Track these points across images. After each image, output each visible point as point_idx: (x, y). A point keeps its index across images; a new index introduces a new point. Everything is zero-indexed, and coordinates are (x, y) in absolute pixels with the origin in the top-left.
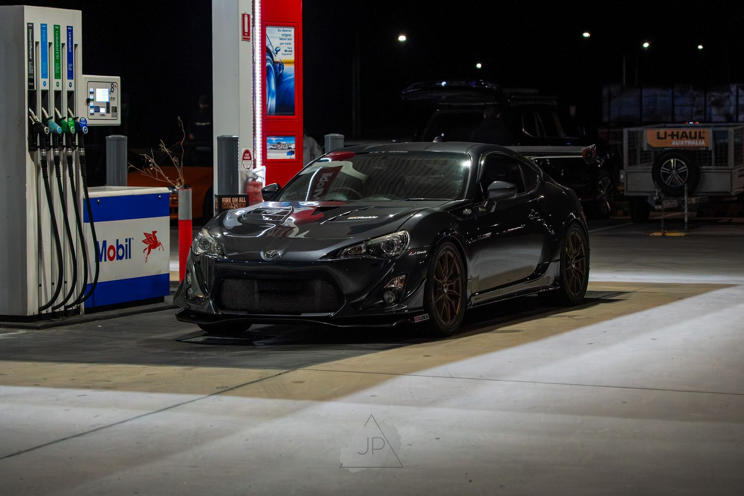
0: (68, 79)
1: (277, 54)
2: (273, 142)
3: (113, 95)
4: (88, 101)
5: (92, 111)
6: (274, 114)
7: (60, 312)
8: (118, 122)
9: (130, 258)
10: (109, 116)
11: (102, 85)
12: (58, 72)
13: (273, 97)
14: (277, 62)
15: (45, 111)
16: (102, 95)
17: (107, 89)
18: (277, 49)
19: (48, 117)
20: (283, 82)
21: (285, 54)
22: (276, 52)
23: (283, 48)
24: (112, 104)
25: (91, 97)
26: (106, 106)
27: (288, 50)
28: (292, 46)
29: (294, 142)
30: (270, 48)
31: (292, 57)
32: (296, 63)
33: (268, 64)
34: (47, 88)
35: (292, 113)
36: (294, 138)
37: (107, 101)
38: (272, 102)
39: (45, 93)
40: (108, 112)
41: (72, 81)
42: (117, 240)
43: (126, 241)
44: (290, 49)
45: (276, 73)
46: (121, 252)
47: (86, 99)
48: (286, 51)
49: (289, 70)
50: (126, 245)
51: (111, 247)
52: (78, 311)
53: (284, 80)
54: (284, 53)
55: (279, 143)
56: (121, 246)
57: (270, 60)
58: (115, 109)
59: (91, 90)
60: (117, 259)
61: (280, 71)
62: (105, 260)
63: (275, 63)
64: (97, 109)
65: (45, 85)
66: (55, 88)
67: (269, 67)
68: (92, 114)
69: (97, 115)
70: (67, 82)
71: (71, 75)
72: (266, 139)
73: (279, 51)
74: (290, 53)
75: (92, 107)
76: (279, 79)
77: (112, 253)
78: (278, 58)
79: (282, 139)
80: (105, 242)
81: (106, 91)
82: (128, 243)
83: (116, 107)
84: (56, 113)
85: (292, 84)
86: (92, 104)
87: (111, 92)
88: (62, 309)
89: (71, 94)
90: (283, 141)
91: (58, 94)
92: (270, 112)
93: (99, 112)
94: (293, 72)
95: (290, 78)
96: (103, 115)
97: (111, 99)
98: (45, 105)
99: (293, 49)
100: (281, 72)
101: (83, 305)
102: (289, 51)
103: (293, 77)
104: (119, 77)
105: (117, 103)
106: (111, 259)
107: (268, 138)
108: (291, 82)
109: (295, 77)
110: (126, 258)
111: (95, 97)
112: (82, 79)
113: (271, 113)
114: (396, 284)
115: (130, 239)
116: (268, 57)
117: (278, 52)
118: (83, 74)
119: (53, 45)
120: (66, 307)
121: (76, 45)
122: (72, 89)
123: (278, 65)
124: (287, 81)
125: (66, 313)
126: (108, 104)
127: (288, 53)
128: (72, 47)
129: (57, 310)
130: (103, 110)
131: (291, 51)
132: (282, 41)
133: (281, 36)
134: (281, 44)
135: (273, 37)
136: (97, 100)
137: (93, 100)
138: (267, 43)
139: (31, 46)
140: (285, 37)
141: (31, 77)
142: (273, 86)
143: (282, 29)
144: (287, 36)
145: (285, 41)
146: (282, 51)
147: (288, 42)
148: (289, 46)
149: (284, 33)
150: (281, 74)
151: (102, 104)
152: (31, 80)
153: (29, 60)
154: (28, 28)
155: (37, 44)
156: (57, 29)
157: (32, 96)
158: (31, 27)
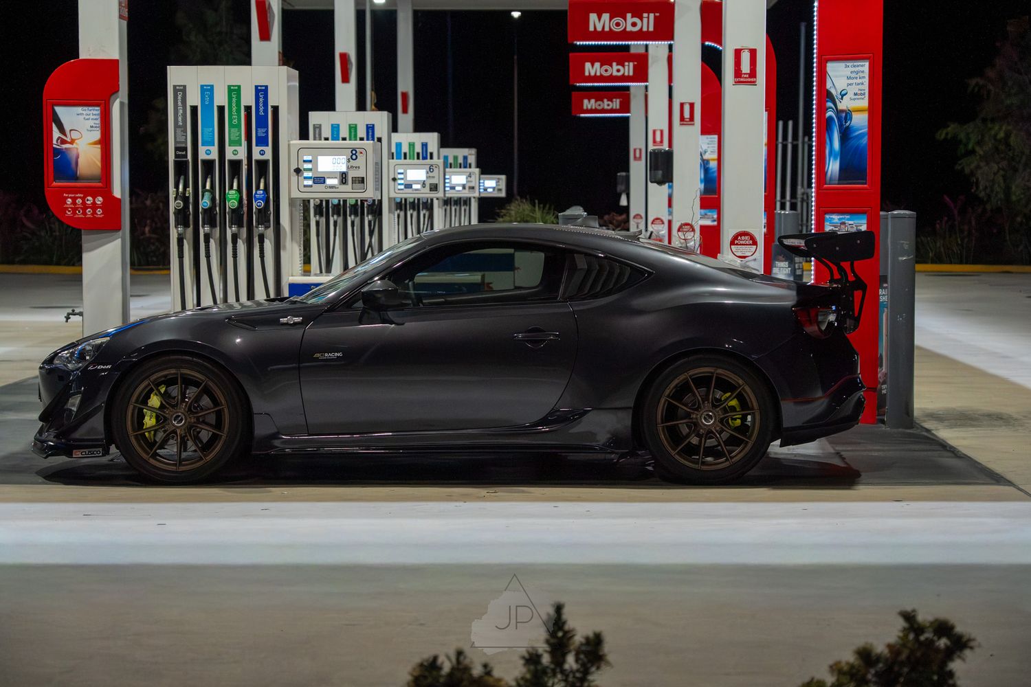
0: (259, 145)
1: (842, 99)
2: (835, 221)
3: (355, 163)
4: (302, 171)
5: (310, 182)
6: (837, 182)
8: (367, 195)
10: (348, 188)
11: (334, 151)
12: (235, 139)
13: (835, 159)
14: (842, 111)
16: (332, 164)
17: (345, 157)
18: (843, 93)
20: (852, 138)
21: (854, 99)
22: (840, 97)
23: (851, 91)
24: (351, 174)
25: (308, 166)
26: (338, 177)
27: (860, 92)
28: (866, 87)
29: (865, 221)
30: (833, 91)
31: (864, 103)
32: (871, 108)
33: (829, 114)
34: (215, 157)
35: (864, 181)
36: (865, 217)
37: (344, 169)
38: (833, 167)
39: (209, 164)
40: (344, 182)
41: (269, 148)
44: (862, 92)
45: (841, 126)
47: (296, 169)
48: (855, 94)
49: (860, 121)
53: (853, 135)
54: (854, 97)
55: (844, 223)
57: (832, 108)
58: (361, 180)
59: (309, 158)
61: (846, 122)
63: (838, 112)
64: (319, 180)
65: (210, 154)
66: (230, 156)
67: (831, 118)
68: (305, 186)
69: (318, 187)
70: (256, 149)
71: (263, 142)
72: (824, 217)
73: (846, 94)
74: (863, 97)
75: (306, 178)
76: (846, 134)
78: (843, 105)
79: (848, 217)
81: (342, 159)
83: (363, 178)
85: (865, 141)
86: (306, 174)
87: (351, 159)
89: (262, 163)
90: (848, 220)
91: (237, 164)
92: (831, 178)
93: (324, 183)
94: (866, 123)
95: (861, 132)
96: (332, 187)
97: (351, 168)
99: (867, 91)
100: (848, 124)
102: (861, 94)
103: (866, 130)
105: (366, 172)
107: (827, 216)
108: (863, 137)
109: (869, 130)
111: (316, 165)
113: (834, 182)
116: (829, 104)
117: (844, 97)
119: (226, 109)
121: (276, 108)
122: (265, 157)
123: (844, 115)
124: (857, 136)
126: (344, 174)
127: (860, 97)
128: (266, 111)
130: (332, 181)
131: (864, 94)
132: (850, 81)
133: (849, 74)
134: (849, 85)
135: (836, 77)
136: (320, 169)
137: (310, 170)
138: (829, 85)
139: (181, 112)
140: (854, 75)
141: (183, 145)
142: (836, 145)
143: (850, 64)
144: (857, 73)
145: (855, 81)
146: (850, 95)
147: (859, 81)
148: (861, 87)
149: (856, 69)
150: (848, 128)
151: (332, 175)
152: (180, 148)
153: (177, 126)
154: (176, 91)
155: (194, 108)
156: (234, 90)
157: (184, 167)
158: (180, 90)
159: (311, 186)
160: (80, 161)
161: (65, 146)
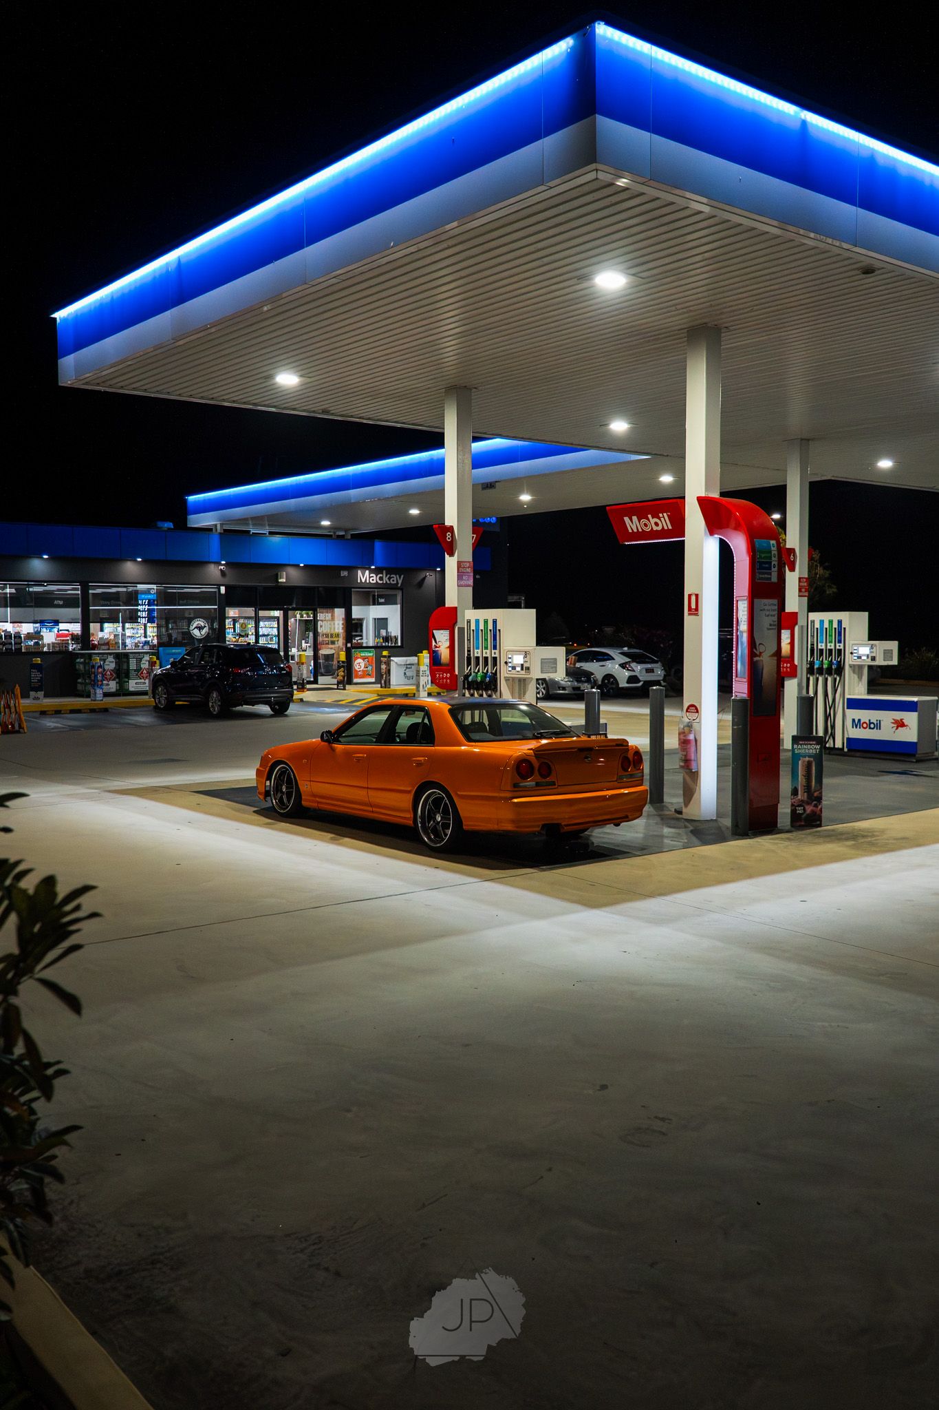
5: (510, 669)
10: (523, 672)
40: (522, 669)
59: (510, 656)
64: (514, 668)
69: (514, 671)
71: (495, 648)
75: (509, 667)
81: (522, 657)
86: (510, 665)
89: (495, 659)
97: (525, 662)
98: (477, 664)
111: (512, 660)
126: (522, 665)
130: (518, 669)
137: (510, 662)
139: (469, 632)
140: (744, 610)
141: (470, 649)
147: (744, 613)
152: (469, 651)
153: (468, 640)
154: (468, 622)
155: (473, 630)
156: (486, 622)
157: (469, 659)
158: (469, 622)
160: (442, 656)
161: (437, 649)
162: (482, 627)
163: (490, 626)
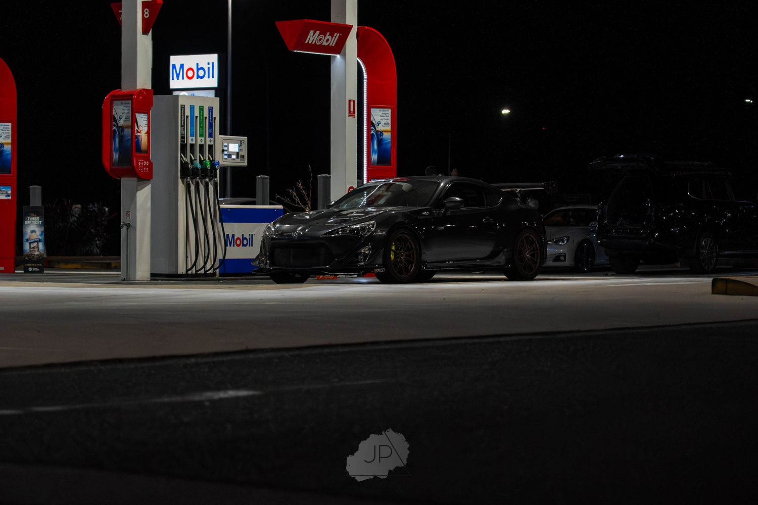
0: (209, 137)
3: (241, 148)
4: (223, 151)
5: (226, 157)
6: (376, 164)
7: (201, 274)
8: (245, 164)
9: (252, 246)
10: (239, 160)
11: (234, 142)
12: (201, 133)
13: (375, 154)
14: (378, 131)
15: (192, 156)
16: (234, 148)
18: (379, 123)
19: (193, 159)
21: (384, 126)
22: (378, 125)
23: (383, 122)
24: (241, 153)
25: (226, 148)
26: (236, 154)
28: (390, 121)
30: (374, 122)
31: (389, 128)
32: (392, 131)
33: (372, 132)
34: (194, 142)
35: (389, 164)
37: (238, 151)
38: (374, 157)
39: (192, 145)
40: (238, 157)
41: (212, 139)
42: (243, 235)
43: (250, 236)
44: (388, 123)
45: (378, 138)
46: (245, 242)
47: (221, 150)
48: (385, 124)
49: (387, 136)
50: (250, 238)
51: (238, 239)
52: (214, 274)
53: (384, 143)
56: (246, 239)
57: (374, 130)
58: (243, 157)
59: (226, 144)
60: (243, 246)
61: (380, 137)
62: (234, 246)
63: (377, 132)
64: (230, 156)
65: (192, 141)
66: (199, 142)
67: (373, 134)
68: (225, 159)
69: (229, 159)
70: (208, 139)
71: (210, 135)
74: (388, 125)
75: (225, 155)
76: (380, 142)
77: (238, 242)
78: (379, 128)
80: (233, 236)
81: (237, 145)
82: (251, 237)
83: (244, 155)
84: (200, 157)
85: (389, 145)
86: (226, 153)
87: (240, 146)
88: (202, 271)
89: (211, 147)
91: (201, 146)
94: (390, 138)
95: (387, 141)
96: (234, 159)
97: (240, 150)
98: (192, 151)
99: (390, 123)
101: (217, 271)
103: (390, 141)
104: (246, 137)
105: (245, 153)
106: (238, 246)
109: (391, 141)
110: (250, 246)
111: (228, 148)
112: (219, 138)
113: (374, 164)
114: (365, 250)
115: (252, 235)
116: (372, 128)
118: (220, 135)
119: (198, 118)
120: (205, 271)
121: (215, 118)
122: (212, 143)
123: (379, 133)
124: (385, 143)
125: (205, 275)
126: (238, 153)
128: (212, 120)
129: (199, 272)
130: (234, 157)
132: (382, 118)
133: (381, 114)
134: (381, 119)
135: (376, 115)
136: (230, 151)
137: (226, 150)
138: (372, 119)
139: (183, 118)
140: (384, 115)
141: (183, 136)
142: (376, 147)
143: (382, 110)
144: (385, 114)
145: (384, 118)
146: (382, 124)
147: (387, 118)
148: (387, 121)
149: (383, 112)
150: (381, 139)
151: (233, 153)
152: (183, 138)
153: (181, 126)
154: (181, 108)
155: (187, 117)
156: (201, 109)
157: (184, 147)
158: (183, 107)
159: (227, 159)
160: (142, 141)
161: (138, 134)
162: (197, 113)
163: (206, 114)
